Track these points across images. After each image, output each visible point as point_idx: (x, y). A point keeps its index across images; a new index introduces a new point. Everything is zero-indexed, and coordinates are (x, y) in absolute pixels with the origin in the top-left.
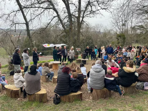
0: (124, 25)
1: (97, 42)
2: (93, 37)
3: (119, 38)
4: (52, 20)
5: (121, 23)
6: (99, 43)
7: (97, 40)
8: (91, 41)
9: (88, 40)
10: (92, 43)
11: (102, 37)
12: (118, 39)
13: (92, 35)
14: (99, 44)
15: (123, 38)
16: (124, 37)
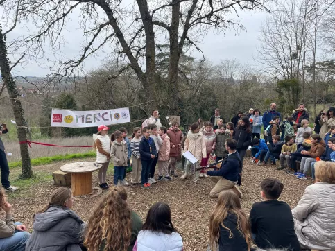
0: (294, 56)
1: (225, 103)
2: (215, 91)
3: (282, 90)
4: (95, 36)
5: (287, 52)
6: (231, 104)
7: (225, 97)
8: (211, 99)
9: (204, 98)
10: (213, 105)
11: (237, 90)
12: (281, 94)
13: (213, 86)
14: (232, 107)
15: (293, 89)
16: (295, 87)
